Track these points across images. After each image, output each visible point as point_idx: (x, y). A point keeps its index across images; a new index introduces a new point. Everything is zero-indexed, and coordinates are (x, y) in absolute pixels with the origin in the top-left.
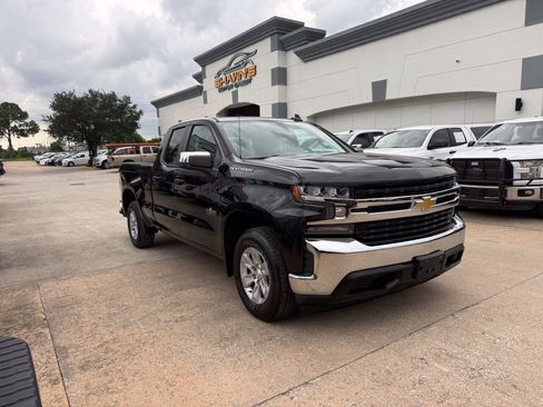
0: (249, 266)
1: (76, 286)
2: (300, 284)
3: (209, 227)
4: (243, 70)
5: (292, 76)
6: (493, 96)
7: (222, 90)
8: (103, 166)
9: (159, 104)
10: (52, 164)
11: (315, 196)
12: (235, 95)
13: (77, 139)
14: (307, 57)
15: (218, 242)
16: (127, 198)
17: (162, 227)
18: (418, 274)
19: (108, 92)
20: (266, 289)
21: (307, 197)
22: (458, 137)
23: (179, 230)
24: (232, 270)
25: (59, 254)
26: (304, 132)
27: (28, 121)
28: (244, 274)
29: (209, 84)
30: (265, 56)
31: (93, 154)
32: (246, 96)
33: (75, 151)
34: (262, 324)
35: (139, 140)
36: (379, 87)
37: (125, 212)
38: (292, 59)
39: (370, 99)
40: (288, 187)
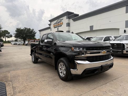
0: (61, 68)
1: (19, 72)
2: (73, 71)
3: (51, 58)
4: (60, 23)
5: (71, 25)
6: (119, 29)
7: (55, 28)
8: (27, 45)
9: (40, 31)
10: (15, 44)
11: (77, 50)
12: (58, 29)
13: (21, 38)
14: (74, 20)
15: (53, 62)
16: (32, 51)
17: (40, 58)
19: (29, 28)
20: (65, 72)
21: (75, 50)
22: (111, 38)
23: (44, 59)
24: (56, 68)
25: (15, 64)
26: (74, 36)
27: (10, 34)
28: (59, 70)
29: (52, 26)
30: (65, 20)
31: (25, 42)
32: (60, 29)
33: (20, 41)
34: (64, 82)
35: (35, 39)
36: (92, 27)
37: (31, 55)
38: (71, 21)
39: (89, 30)
40: (71, 48)
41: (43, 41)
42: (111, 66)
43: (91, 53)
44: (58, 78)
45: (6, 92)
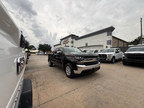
0: (67, 69)
1: (40, 72)
2: (75, 72)
3: (61, 63)
4: (67, 41)
5: (74, 42)
6: (103, 45)
7: (64, 44)
8: (45, 55)
9: (54, 46)
10: (38, 54)
11: (78, 58)
13: (42, 51)
14: (76, 40)
15: (62, 66)
16: (49, 59)
17: (54, 63)
18: (93, 71)
19: (47, 44)
20: (70, 73)
21: (77, 58)
22: (98, 51)
23: (57, 64)
24: (64, 70)
25: (38, 67)
26: (76, 49)
27: (35, 48)
28: (66, 71)
29: (62, 43)
30: (70, 39)
31: (44, 53)
32: (67, 45)
33: (41, 52)
34: (69, 79)
35: (51, 51)
36: (87, 44)
37: (48, 61)
38: (74, 40)
39: (85, 46)
40: (74, 57)
41: (56, 52)
42: (99, 68)
43: (86, 60)
44: (66, 76)
45: (31, 85)
